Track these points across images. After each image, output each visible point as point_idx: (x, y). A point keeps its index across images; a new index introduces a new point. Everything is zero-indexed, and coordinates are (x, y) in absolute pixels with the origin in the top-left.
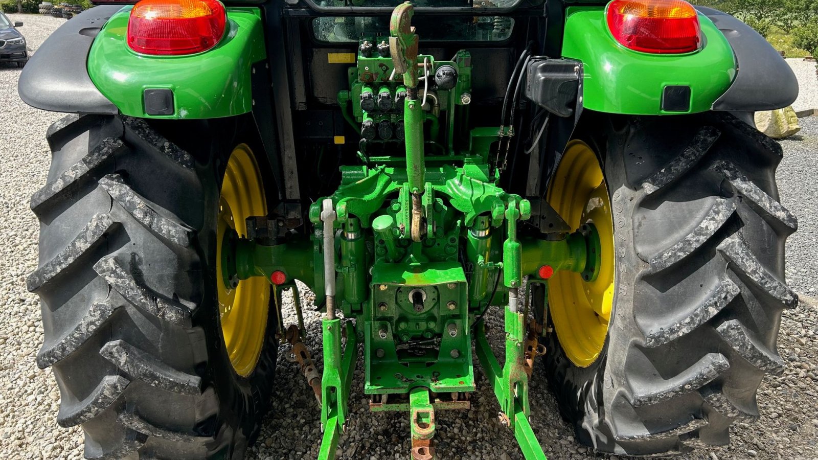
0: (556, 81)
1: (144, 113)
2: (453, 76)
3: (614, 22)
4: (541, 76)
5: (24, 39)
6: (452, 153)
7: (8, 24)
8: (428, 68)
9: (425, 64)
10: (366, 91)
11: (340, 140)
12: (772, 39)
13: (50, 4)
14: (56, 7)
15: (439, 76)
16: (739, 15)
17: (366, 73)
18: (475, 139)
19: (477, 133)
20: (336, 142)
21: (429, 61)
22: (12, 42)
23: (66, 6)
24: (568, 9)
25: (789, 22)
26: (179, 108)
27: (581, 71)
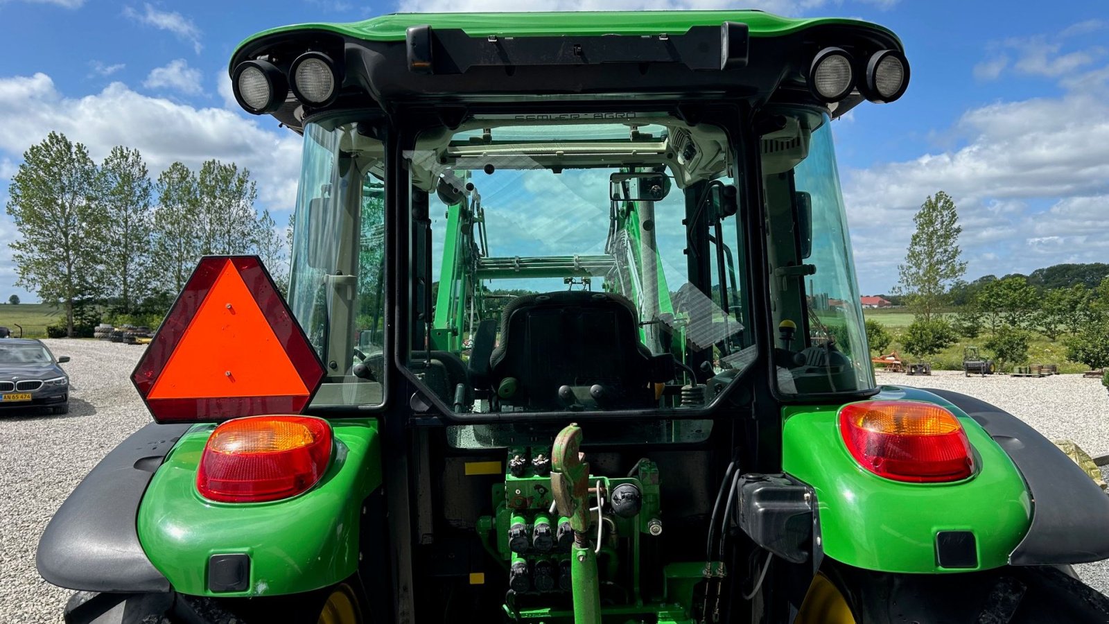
0: (781, 514)
1: (206, 589)
2: (636, 500)
3: (851, 436)
4: (760, 507)
5: (67, 378)
6: (640, 603)
7: (50, 359)
8: (603, 494)
9: (597, 489)
10: (517, 522)
11: (477, 578)
12: (1035, 349)
13: (108, 326)
14: (116, 329)
15: (616, 499)
16: (985, 320)
17: (517, 496)
18: (670, 581)
19: (674, 572)
20: (472, 582)
21: (602, 485)
22: (52, 382)
23: (130, 329)
24: (784, 409)
25: (1053, 326)
26: (256, 581)
27: (813, 500)
